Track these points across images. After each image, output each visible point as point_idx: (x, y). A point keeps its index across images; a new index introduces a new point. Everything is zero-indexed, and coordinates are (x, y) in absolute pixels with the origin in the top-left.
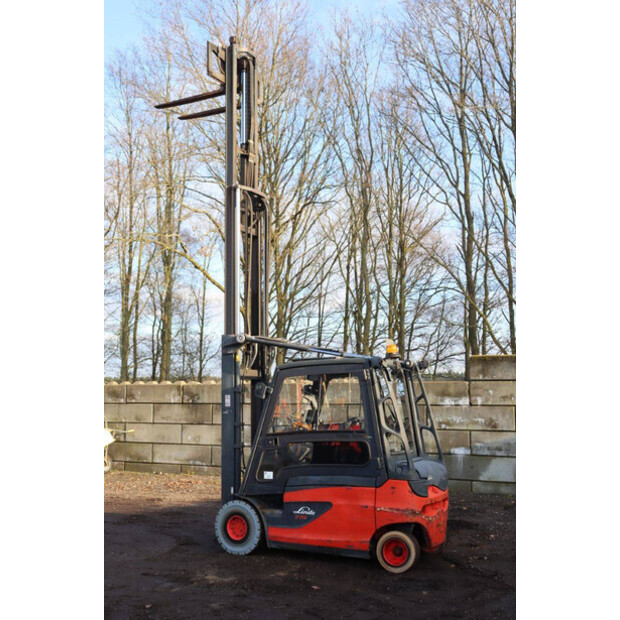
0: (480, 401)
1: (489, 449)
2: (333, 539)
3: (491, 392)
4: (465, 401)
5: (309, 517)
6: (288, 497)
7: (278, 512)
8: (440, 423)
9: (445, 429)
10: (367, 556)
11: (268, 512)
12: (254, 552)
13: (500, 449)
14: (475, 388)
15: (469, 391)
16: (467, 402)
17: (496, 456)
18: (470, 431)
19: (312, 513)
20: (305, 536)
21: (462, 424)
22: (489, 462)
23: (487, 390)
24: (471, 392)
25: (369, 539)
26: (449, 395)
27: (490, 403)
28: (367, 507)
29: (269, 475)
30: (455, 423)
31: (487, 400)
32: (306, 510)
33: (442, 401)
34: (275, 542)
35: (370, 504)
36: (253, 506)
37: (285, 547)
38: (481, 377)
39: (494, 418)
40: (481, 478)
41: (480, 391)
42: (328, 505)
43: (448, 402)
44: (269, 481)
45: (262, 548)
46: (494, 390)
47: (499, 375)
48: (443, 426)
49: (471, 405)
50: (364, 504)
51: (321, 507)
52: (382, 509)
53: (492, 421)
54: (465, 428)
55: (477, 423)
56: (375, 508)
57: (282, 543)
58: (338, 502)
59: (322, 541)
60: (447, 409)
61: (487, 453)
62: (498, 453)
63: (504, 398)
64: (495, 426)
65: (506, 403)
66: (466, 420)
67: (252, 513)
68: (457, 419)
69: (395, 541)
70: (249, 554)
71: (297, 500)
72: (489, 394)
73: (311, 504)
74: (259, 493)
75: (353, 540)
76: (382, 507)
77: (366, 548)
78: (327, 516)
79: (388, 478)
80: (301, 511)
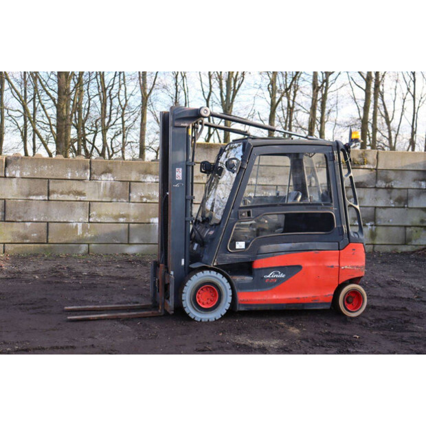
2: (301, 296)
5: (279, 280)
6: (259, 264)
7: (248, 279)
8: (142, 197)
9: (146, 202)
10: (328, 307)
11: (237, 279)
12: (223, 317)
19: (282, 276)
20: (274, 297)
25: (333, 293)
28: (332, 266)
29: (240, 245)
30: (154, 198)
32: (277, 273)
33: (145, 178)
34: (245, 305)
35: (335, 264)
36: (224, 275)
37: (254, 308)
42: (299, 267)
43: (149, 179)
44: (241, 251)
45: (232, 313)
48: (145, 200)
50: (329, 264)
51: (291, 270)
52: (346, 267)
56: (339, 267)
57: (251, 305)
58: (306, 264)
59: (290, 299)
60: (149, 185)
67: (225, 280)
69: (355, 293)
70: (220, 319)
71: (268, 266)
73: (281, 269)
74: (230, 262)
75: (319, 295)
76: (346, 266)
77: (330, 300)
78: (297, 277)
79: (350, 242)
80: (271, 275)
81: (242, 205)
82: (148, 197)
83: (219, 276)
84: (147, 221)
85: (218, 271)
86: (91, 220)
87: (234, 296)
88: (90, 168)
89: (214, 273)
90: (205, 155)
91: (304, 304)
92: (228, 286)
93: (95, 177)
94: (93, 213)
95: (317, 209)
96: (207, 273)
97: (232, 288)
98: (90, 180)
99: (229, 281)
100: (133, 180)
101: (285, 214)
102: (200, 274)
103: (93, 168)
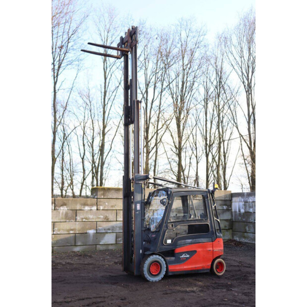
0: (101, 208)
1: (105, 229)
2: (195, 266)
3: (107, 204)
4: (94, 208)
5: (187, 258)
6: (178, 250)
7: (173, 258)
8: (82, 219)
9: (85, 222)
10: (208, 271)
11: (168, 259)
12: (163, 279)
13: (109, 229)
14: (100, 202)
15: (97, 204)
16: (96, 209)
17: (107, 233)
18: (97, 222)
19: (188, 256)
20: (185, 267)
21: (93, 218)
22: (105, 235)
23: (105, 203)
24: (98, 203)
25: (211, 264)
26: (87, 205)
27: (106, 209)
29: (169, 241)
30: (89, 219)
31: (105, 207)
32: (186, 255)
33: (84, 208)
34: (172, 272)
35: (211, 249)
36: (162, 257)
37: (176, 273)
38: (102, 197)
39: (108, 215)
40: (101, 243)
41: (101, 203)
42: (196, 251)
43: (87, 208)
44: (169, 245)
45: (166, 277)
46: (108, 203)
47: (110, 196)
48: (84, 220)
49: (97, 209)
50: (209, 249)
51: (192, 253)
53: (107, 217)
54: (94, 220)
55: (100, 218)
56: (213, 250)
57: (175, 272)
58: (199, 250)
59: (192, 268)
60: (87, 212)
61: (104, 231)
62: (109, 231)
63: (112, 206)
64: (108, 219)
65: (113, 209)
66: (95, 217)
67: (163, 260)
68: (91, 217)
69: (220, 264)
70: (161, 280)
71: (182, 251)
72: (106, 205)
73: (188, 252)
74: (165, 250)
75: (204, 265)
76: (216, 250)
77: (210, 268)
78: (195, 257)
79: (217, 238)
80: (183, 256)
81: (169, 221)
82: (86, 219)
83: (160, 257)
84: (85, 231)
85: (160, 255)
86: (55, 233)
87: (167, 268)
88: (55, 203)
89: (158, 256)
90: (116, 194)
91: (198, 270)
92: (164, 263)
93: (57, 208)
94: (56, 229)
95: (202, 222)
96: (154, 256)
97: (166, 264)
98: (54, 210)
99: (165, 260)
100: (78, 209)
101: (188, 225)
102: (151, 257)
103: (56, 203)
